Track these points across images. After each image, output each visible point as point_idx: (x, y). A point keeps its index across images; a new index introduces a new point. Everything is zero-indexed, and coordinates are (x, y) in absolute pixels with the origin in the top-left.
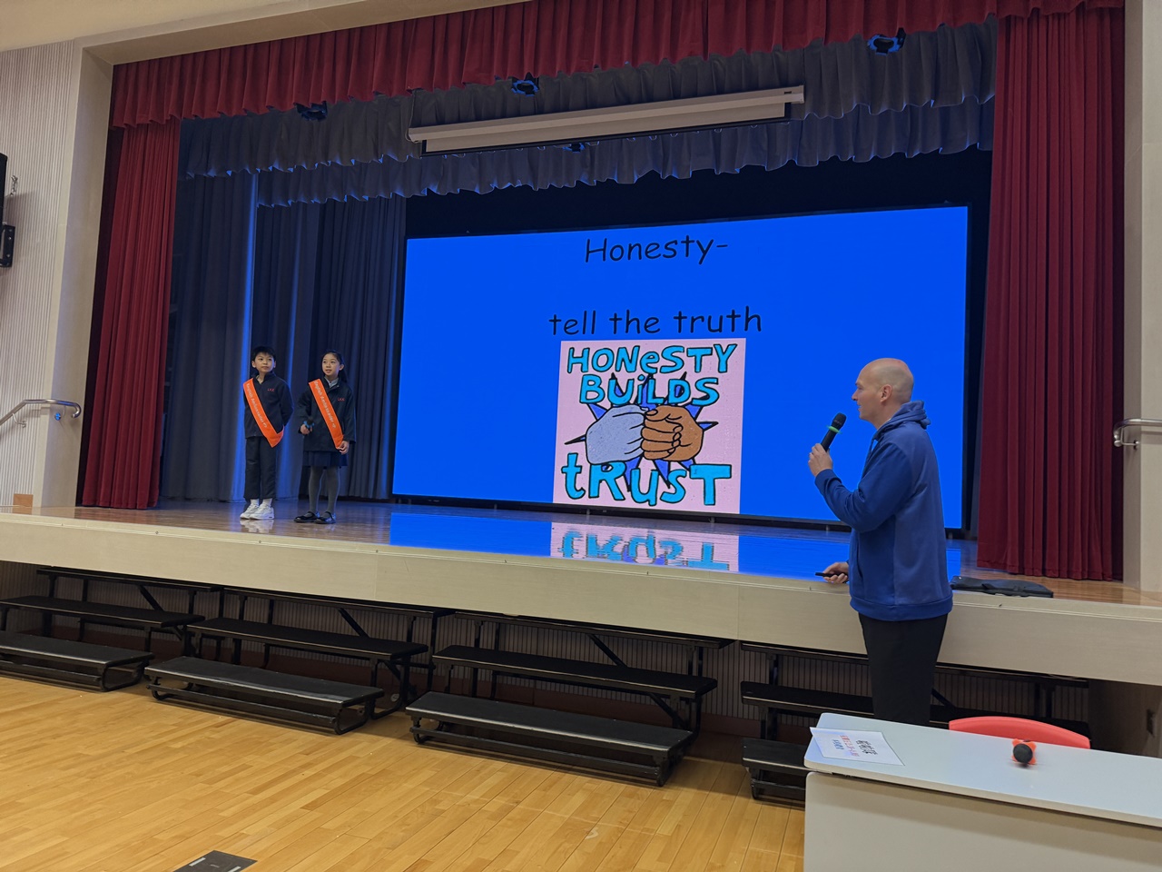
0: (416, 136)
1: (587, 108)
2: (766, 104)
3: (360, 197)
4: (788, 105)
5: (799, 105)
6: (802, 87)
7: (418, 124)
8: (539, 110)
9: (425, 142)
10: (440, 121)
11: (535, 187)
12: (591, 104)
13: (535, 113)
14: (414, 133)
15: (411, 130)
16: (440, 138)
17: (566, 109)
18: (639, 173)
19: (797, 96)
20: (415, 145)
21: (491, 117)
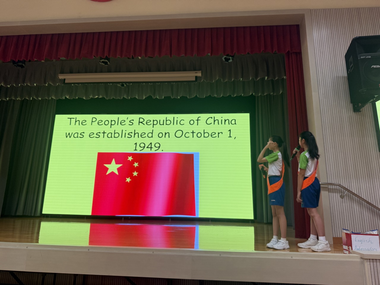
0: (61, 77)
1: (127, 72)
2: (190, 76)
3: (37, 98)
4: (196, 77)
5: (199, 77)
6: (201, 71)
7: (62, 72)
8: (109, 71)
9: (65, 79)
10: (71, 72)
11: (107, 98)
12: (129, 71)
13: (108, 72)
15: (59, 75)
16: (70, 78)
17: (120, 72)
18: (145, 96)
19: (199, 74)
20: (61, 80)
21: (91, 72)
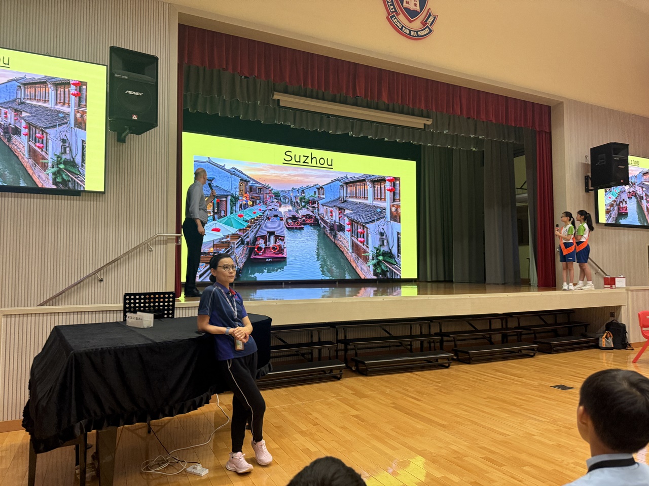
2: (418, 122)
4: (425, 124)
5: (428, 125)
6: (432, 120)
7: (278, 90)
9: (279, 100)
10: (286, 91)
14: (277, 95)
15: (275, 92)
16: (287, 100)
19: (429, 122)
20: (275, 101)
